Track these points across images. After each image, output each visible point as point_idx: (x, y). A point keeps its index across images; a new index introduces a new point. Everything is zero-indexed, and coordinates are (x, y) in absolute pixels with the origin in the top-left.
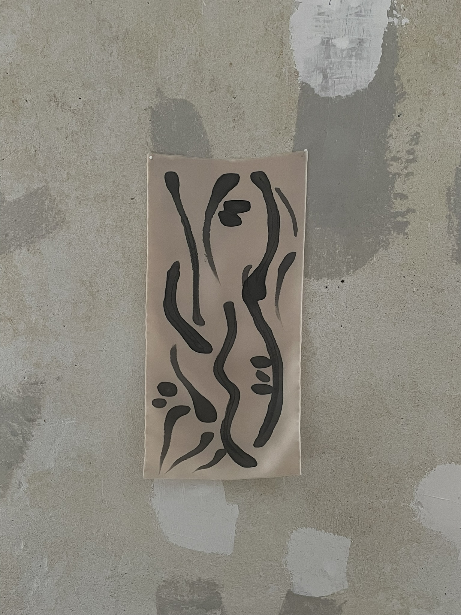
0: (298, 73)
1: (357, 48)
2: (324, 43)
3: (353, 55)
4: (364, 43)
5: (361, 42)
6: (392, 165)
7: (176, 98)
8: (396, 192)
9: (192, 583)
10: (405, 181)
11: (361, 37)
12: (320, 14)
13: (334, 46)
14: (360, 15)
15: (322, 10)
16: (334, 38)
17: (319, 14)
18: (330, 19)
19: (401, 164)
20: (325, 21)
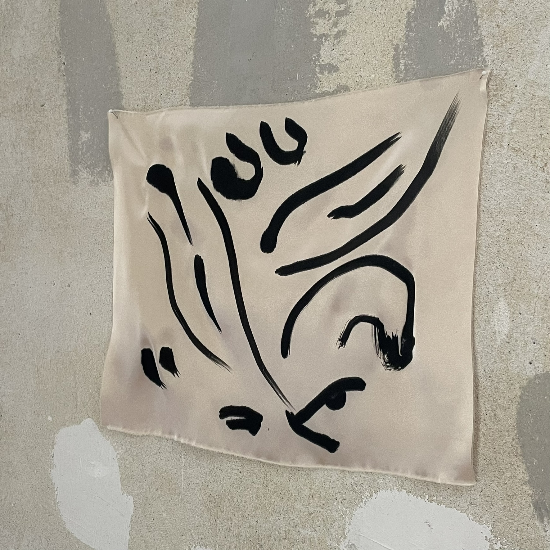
6: (317, 24)
8: (323, 63)
10: (334, 45)
19: (328, 21)
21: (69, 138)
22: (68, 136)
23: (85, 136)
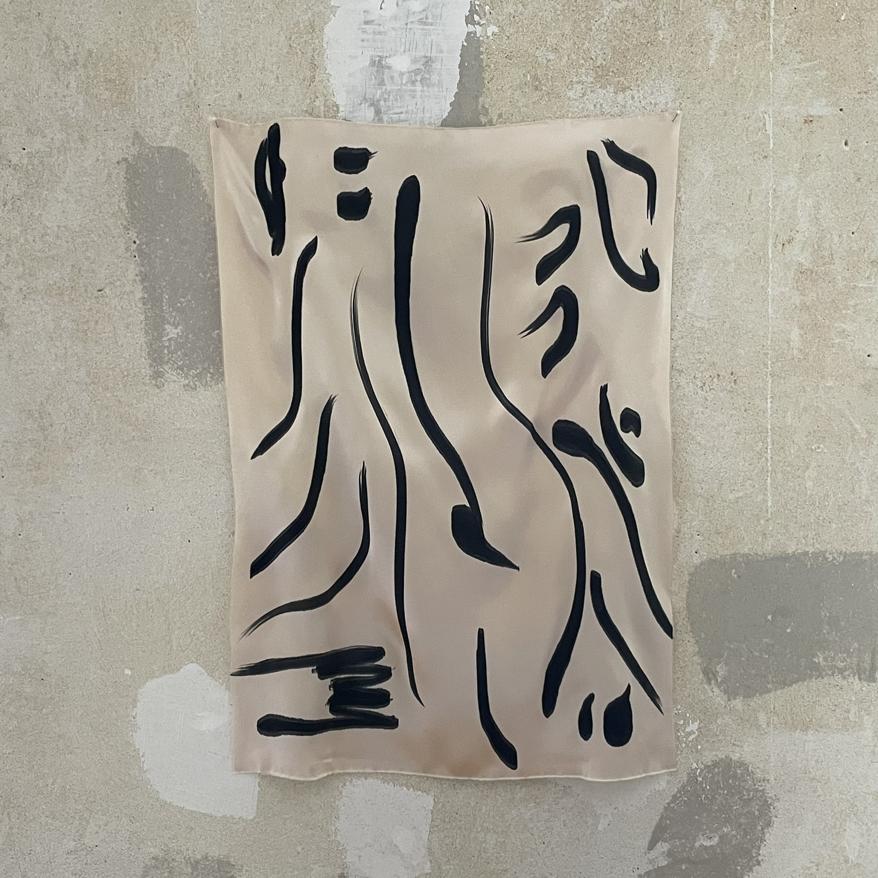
0: (337, 106)
1: (424, 69)
2: (375, 64)
3: (417, 81)
4: (433, 62)
5: (428, 61)
7: (162, 145)
9: (195, 861)
11: (429, 54)
12: (368, 22)
13: (389, 68)
14: (425, 22)
15: (370, 17)
16: (388, 55)
17: (366, 23)
18: (381, 29)
20: (374, 33)
21: (146, 332)
22: (146, 330)
23: (172, 332)
